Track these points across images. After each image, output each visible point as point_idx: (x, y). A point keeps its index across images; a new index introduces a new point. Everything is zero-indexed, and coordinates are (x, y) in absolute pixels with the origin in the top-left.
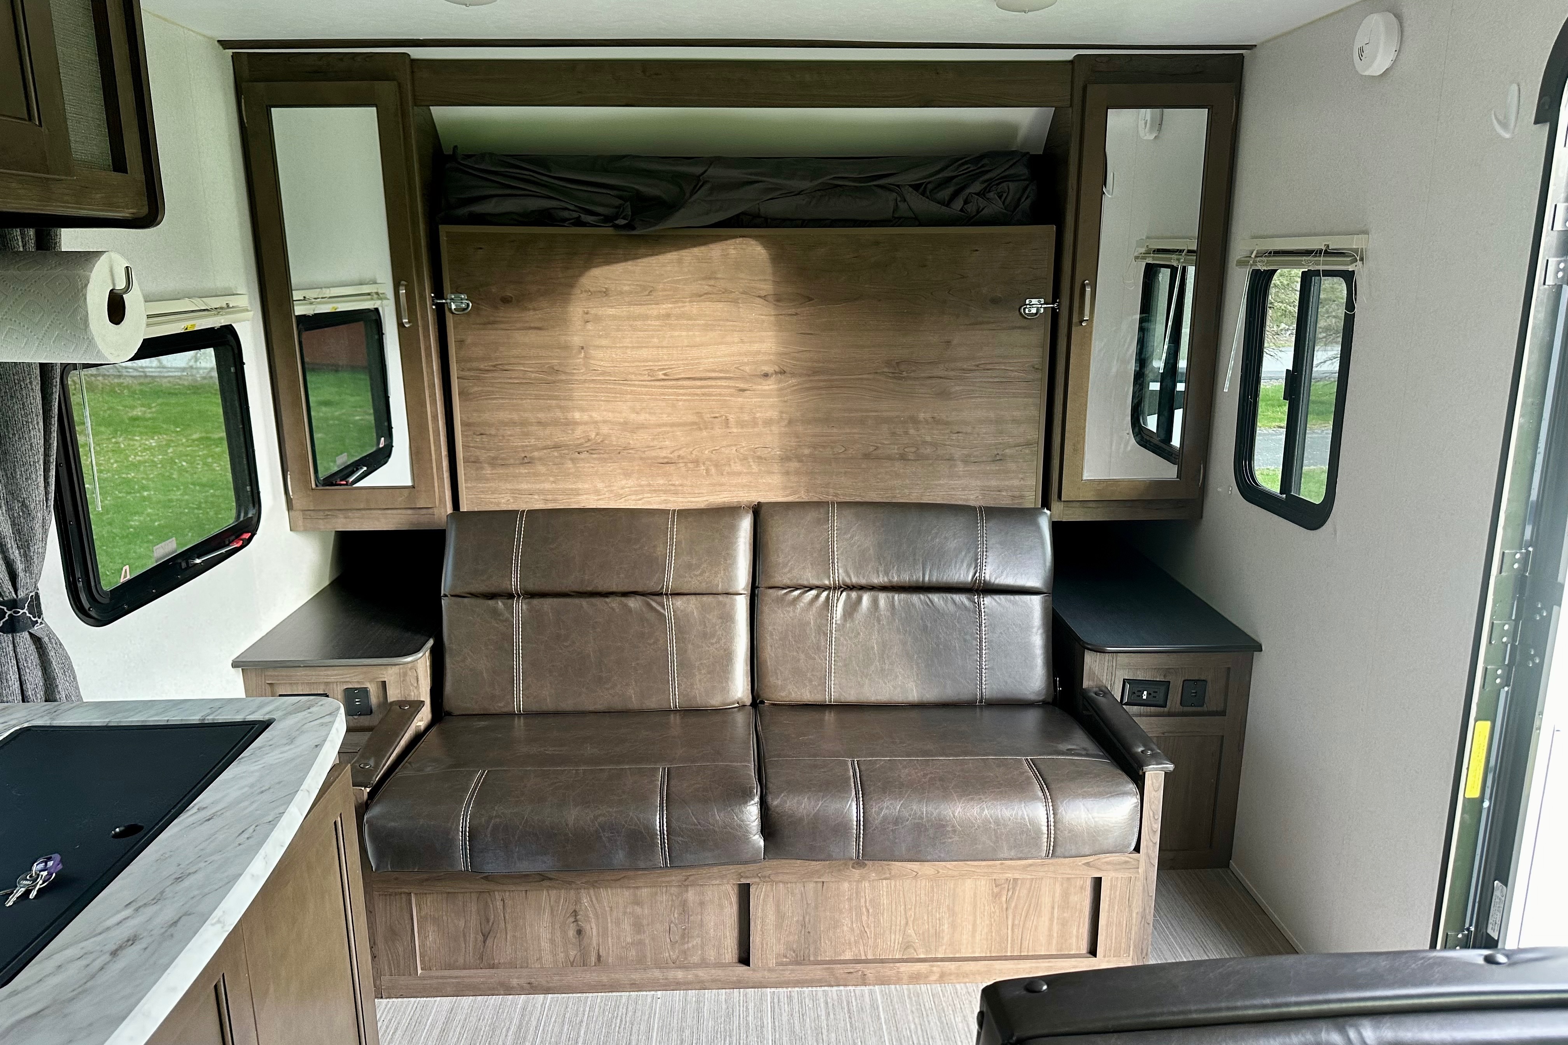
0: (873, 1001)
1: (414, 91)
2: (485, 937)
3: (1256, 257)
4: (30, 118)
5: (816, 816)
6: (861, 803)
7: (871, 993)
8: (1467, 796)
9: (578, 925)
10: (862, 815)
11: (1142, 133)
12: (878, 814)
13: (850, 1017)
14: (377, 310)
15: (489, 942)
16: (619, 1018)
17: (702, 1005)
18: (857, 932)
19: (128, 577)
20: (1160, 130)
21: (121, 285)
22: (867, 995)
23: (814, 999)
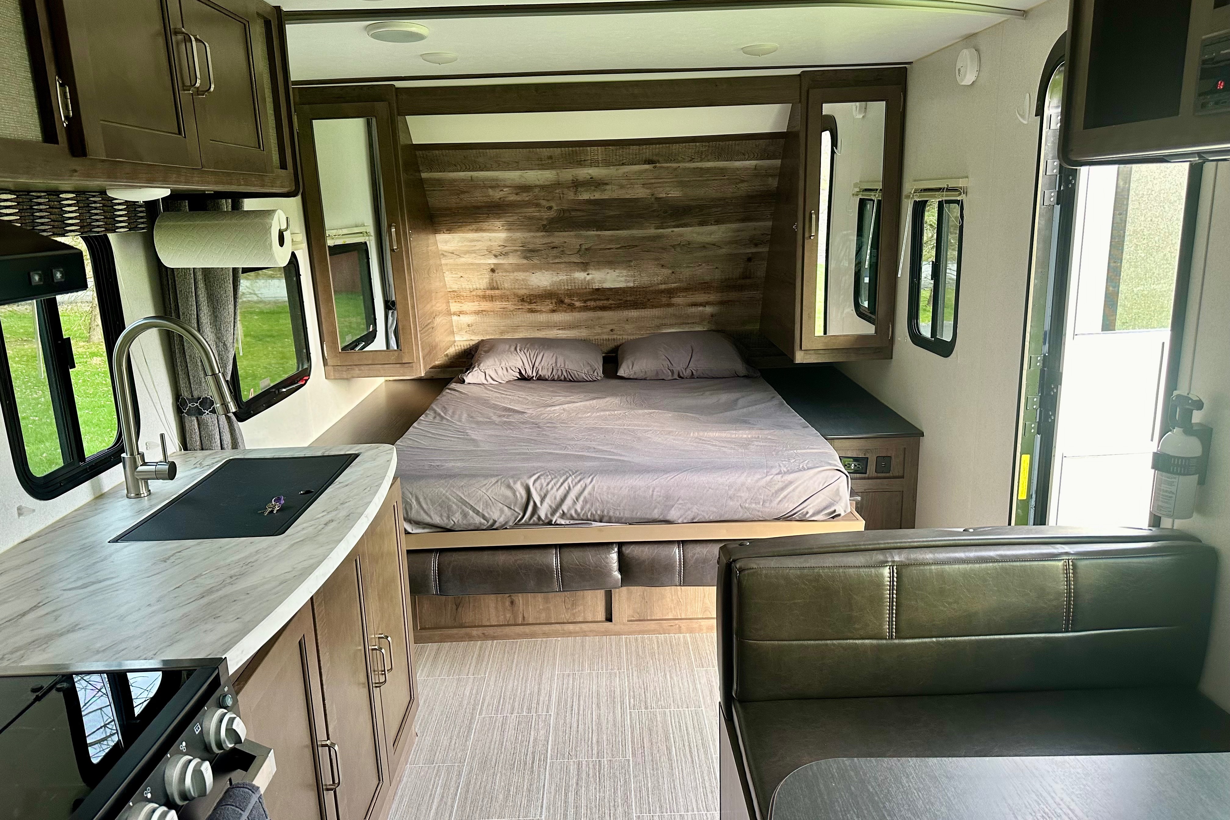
0: (686, 643)
1: (398, 108)
2: (457, 606)
3: (914, 193)
4: (260, 147)
5: (653, 559)
6: (682, 550)
7: (684, 637)
8: (1019, 498)
9: (511, 598)
10: (682, 558)
11: (854, 113)
12: (692, 557)
13: (672, 648)
14: (366, 243)
15: (460, 609)
16: (537, 650)
17: (585, 644)
18: (675, 602)
19: (253, 396)
20: (865, 112)
21: (284, 227)
22: (682, 638)
23: (651, 640)
